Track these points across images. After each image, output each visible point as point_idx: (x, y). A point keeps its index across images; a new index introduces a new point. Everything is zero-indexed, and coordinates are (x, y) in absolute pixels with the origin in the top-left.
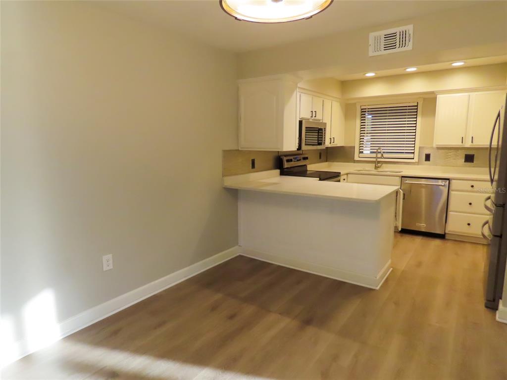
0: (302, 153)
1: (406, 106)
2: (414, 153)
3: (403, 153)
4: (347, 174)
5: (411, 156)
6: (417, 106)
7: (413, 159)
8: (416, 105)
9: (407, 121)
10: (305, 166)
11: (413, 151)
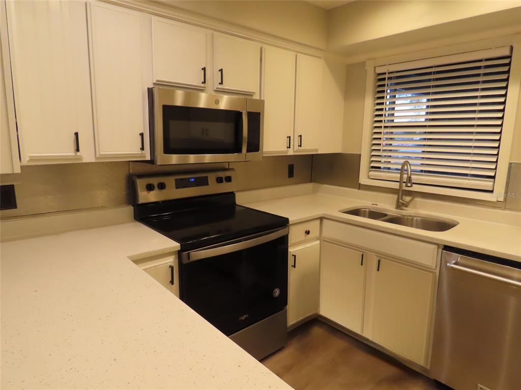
0: (227, 167)
1: (481, 61)
2: (494, 177)
3: (466, 175)
4: (321, 219)
5: (487, 184)
6: (510, 57)
7: (492, 192)
8: (507, 53)
9: (480, 97)
10: (232, 195)
11: (492, 174)
